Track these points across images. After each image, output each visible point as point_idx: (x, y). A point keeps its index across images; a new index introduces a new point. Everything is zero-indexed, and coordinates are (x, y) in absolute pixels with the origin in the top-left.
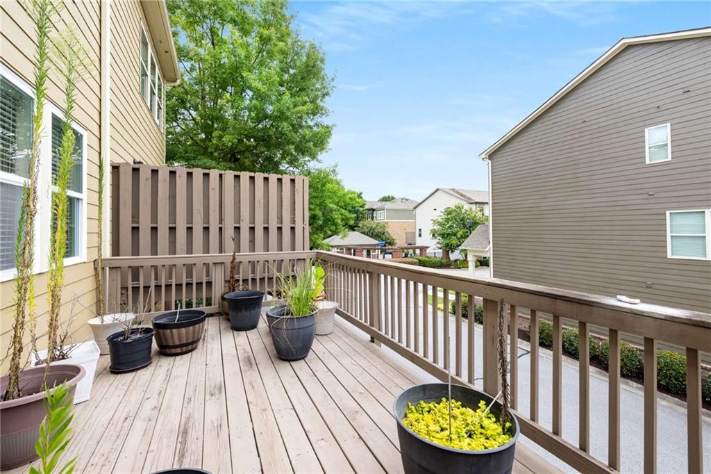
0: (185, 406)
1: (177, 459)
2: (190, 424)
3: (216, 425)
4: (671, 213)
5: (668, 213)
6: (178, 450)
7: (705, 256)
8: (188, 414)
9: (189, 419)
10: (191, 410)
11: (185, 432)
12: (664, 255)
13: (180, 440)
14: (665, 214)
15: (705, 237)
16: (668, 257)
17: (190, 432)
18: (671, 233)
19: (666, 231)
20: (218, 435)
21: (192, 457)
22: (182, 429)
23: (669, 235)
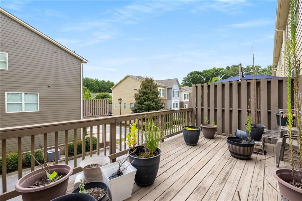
0: (220, 191)
1: (230, 173)
2: (221, 181)
3: (212, 175)
4: (7, 93)
5: (6, 93)
6: (229, 175)
7: (22, 111)
8: (220, 186)
9: (221, 183)
10: (218, 187)
11: (224, 179)
12: (4, 112)
13: (227, 178)
14: (5, 93)
15: (22, 103)
16: (6, 113)
17: (222, 179)
18: (7, 102)
19: (5, 101)
20: (214, 172)
21: (225, 171)
22: (225, 182)
23: (6, 103)
